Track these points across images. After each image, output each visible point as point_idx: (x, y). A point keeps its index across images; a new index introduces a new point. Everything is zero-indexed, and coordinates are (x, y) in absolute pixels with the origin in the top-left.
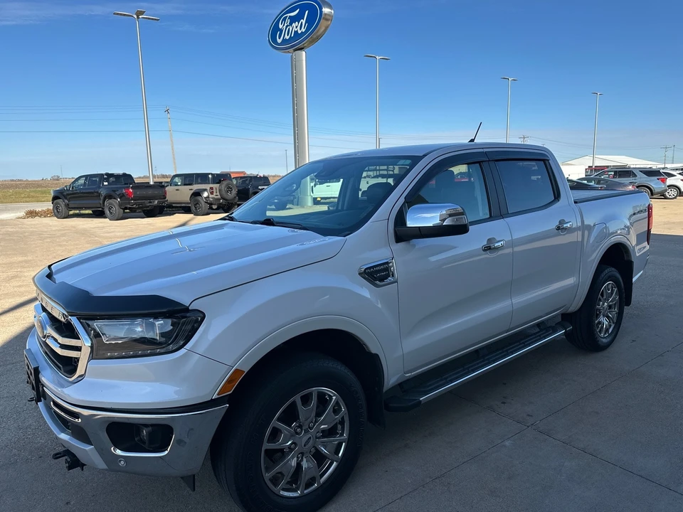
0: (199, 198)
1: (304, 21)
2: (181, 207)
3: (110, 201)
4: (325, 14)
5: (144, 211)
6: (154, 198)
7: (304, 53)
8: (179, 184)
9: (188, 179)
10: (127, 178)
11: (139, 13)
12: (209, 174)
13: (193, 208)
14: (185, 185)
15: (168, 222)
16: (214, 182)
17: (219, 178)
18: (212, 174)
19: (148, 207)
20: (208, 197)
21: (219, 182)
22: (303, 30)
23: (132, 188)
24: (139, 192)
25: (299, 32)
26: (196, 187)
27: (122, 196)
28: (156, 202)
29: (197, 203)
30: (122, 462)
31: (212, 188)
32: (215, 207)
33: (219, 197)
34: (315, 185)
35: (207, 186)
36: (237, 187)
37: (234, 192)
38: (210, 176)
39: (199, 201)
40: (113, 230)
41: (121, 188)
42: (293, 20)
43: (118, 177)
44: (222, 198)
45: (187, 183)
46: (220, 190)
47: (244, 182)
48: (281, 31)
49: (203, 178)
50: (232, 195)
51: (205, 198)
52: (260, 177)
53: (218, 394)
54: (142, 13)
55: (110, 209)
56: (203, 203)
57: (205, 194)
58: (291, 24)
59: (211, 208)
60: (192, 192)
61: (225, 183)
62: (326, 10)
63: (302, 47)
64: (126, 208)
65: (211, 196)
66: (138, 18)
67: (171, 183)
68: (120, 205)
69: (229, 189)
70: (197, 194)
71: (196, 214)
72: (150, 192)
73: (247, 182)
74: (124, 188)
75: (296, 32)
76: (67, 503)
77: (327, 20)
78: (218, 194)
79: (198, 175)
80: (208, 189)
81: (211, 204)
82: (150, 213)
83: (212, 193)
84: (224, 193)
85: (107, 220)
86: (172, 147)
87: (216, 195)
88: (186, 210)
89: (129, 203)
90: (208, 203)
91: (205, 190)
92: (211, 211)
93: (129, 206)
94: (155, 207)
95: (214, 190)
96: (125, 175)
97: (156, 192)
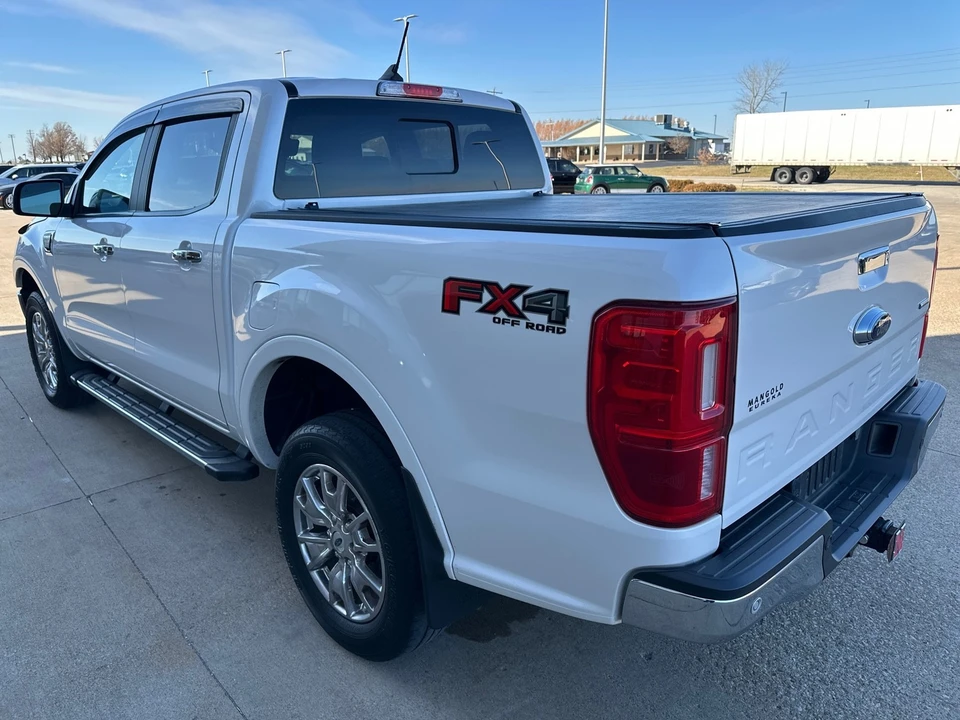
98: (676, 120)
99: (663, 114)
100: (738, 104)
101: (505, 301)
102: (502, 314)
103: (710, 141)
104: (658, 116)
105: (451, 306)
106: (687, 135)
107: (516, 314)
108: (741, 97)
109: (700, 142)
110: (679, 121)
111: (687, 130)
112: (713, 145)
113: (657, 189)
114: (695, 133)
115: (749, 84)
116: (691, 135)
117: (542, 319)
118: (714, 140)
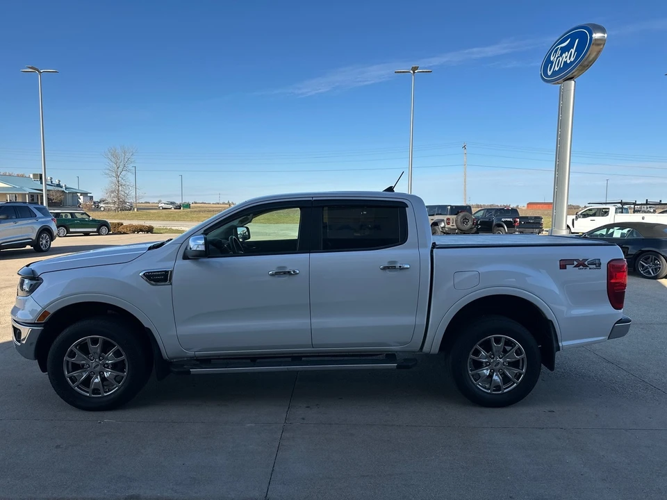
0: (436, 227)
1: (573, 50)
4: (596, 40)
7: (573, 82)
9: (432, 210)
11: (414, 69)
12: (449, 206)
16: (452, 214)
17: (456, 210)
18: (451, 206)
20: (444, 227)
21: (457, 214)
22: (572, 59)
25: (568, 62)
26: (436, 218)
29: (434, 232)
31: (448, 219)
33: (455, 227)
35: (445, 217)
37: (470, 223)
38: (449, 208)
39: (436, 230)
42: (564, 50)
44: (458, 228)
45: (431, 214)
46: (456, 221)
48: (552, 62)
49: (443, 209)
50: (468, 226)
51: (442, 227)
54: (417, 68)
56: (439, 232)
57: (443, 225)
58: (561, 55)
60: (433, 221)
61: (461, 214)
62: (597, 35)
63: (571, 76)
65: (447, 226)
66: (414, 72)
69: (465, 220)
70: (436, 224)
75: (565, 62)
77: (599, 45)
78: (454, 224)
79: (440, 207)
80: (445, 219)
83: (448, 224)
84: (460, 224)
86: (465, 179)
90: (444, 233)
91: (443, 220)
95: (451, 221)
98: (49, 178)
99: (39, 173)
100: (107, 171)
101: (581, 264)
102: (581, 267)
103: (79, 194)
104: (34, 175)
105: (563, 267)
106: (60, 189)
107: (585, 266)
108: (108, 167)
109: (71, 195)
110: (51, 178)
111: (59, 185)
112: (81, 197)
113: (104, 229)
114: (66, 188)
115: (113, 159)
116: (64, 189)
117: (594, 266)
118: (82, 194)
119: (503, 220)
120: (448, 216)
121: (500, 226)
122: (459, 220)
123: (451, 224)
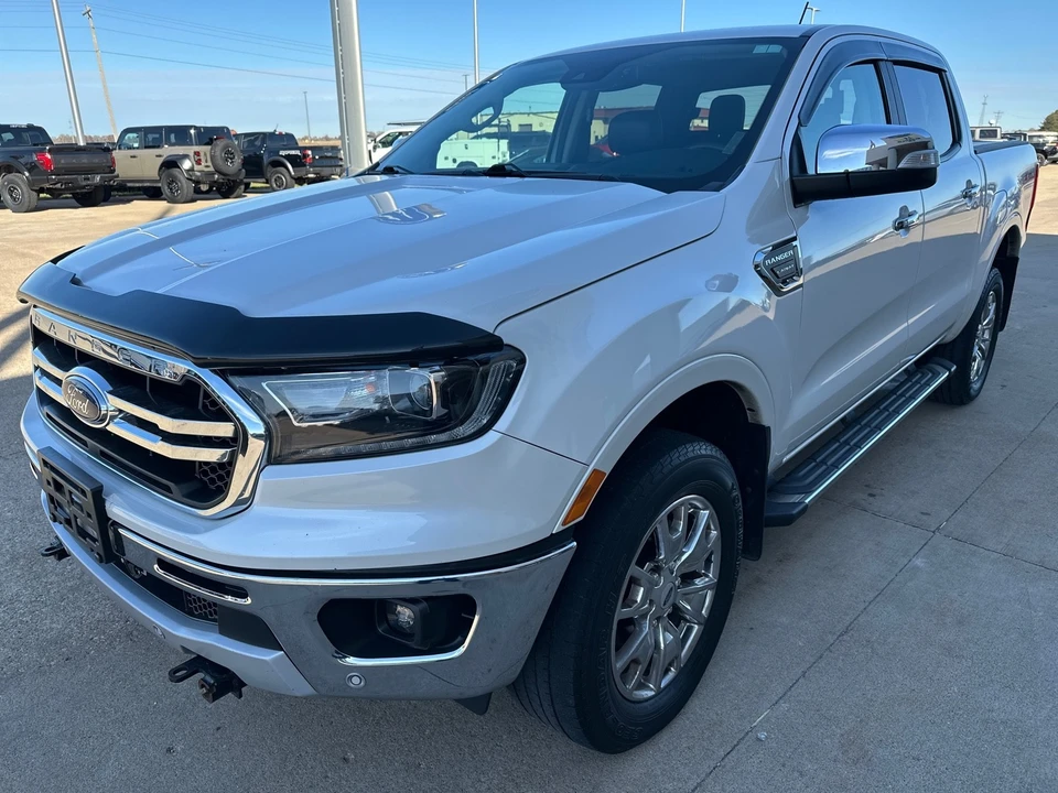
0: (175, 171)
2: (139, 189)
3: (10, 176)
5: (75, 196)
6: (92, 171)
8: (136, 145)
9: (152, 137)
10: (36, 134)
12: (191, 127)
13: (166, 190)
14: (146, 147)
15: (124, 214)
16: (200, 143)
17: (209, 136)
18: (196, 128)
19: (84, 187)
20: (192, 169)
21: (210, 142)
23: (50, 151)
24: (64, 161)
26: (168, 151)
27: (32, 168)
28: (98, 178)
29: (172, 181)
30: (356, 680)
31: (197, 154)
32: (204, 188)
33: (212, 169)
34: (375, 148)
35: (190, 150)
36: (242, 151)
37: (238, 160)
38: (192, 131)
39: (176, 177)
40: (26, 229)
41: (30, 153)
43: (17, 131)
44: (218, 171)
45: (151, 144)
46: (212, 158)
47: (251, 143)
49: (180, 134)
50: (234, 166)
51: (188, 171)
52: (281, 134)
53: (564, 523)
55: (11, 192)
56: (184, 181)
57: (187, 165)
59: (197, 191)
60: (161, 160)
61: (220, 144)
64: (42, 190)
65: (196, 167)
67: (120, 145)
68: (31, 184)
69: (229, 155)
70: (171, 164)
71: (173, 201)
72: (84, 160)
73: (258, 143)
74: (35, 152)
76: (169, 750)
78: (209, 164)
79: (171, 129)
80: (192, 154)
81: (197, 183)
82: (88, 199)
83: (199, 162)
84: (220, 162)
85: (9, 211)
87: (206, 166)
88: (153, 193)
89: (48, 180)
90: (194, 182)
91: (186, 156)
92: (198, 194)
93: (47, 186)
94: (97, 187)
95: (202, 157)
96: (30, 128)
97: (97, 160)
119: (283, 153)
120: (197, 148)
121: (278, 164)
122: (218, 153)
123: (203, 164)
